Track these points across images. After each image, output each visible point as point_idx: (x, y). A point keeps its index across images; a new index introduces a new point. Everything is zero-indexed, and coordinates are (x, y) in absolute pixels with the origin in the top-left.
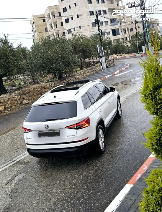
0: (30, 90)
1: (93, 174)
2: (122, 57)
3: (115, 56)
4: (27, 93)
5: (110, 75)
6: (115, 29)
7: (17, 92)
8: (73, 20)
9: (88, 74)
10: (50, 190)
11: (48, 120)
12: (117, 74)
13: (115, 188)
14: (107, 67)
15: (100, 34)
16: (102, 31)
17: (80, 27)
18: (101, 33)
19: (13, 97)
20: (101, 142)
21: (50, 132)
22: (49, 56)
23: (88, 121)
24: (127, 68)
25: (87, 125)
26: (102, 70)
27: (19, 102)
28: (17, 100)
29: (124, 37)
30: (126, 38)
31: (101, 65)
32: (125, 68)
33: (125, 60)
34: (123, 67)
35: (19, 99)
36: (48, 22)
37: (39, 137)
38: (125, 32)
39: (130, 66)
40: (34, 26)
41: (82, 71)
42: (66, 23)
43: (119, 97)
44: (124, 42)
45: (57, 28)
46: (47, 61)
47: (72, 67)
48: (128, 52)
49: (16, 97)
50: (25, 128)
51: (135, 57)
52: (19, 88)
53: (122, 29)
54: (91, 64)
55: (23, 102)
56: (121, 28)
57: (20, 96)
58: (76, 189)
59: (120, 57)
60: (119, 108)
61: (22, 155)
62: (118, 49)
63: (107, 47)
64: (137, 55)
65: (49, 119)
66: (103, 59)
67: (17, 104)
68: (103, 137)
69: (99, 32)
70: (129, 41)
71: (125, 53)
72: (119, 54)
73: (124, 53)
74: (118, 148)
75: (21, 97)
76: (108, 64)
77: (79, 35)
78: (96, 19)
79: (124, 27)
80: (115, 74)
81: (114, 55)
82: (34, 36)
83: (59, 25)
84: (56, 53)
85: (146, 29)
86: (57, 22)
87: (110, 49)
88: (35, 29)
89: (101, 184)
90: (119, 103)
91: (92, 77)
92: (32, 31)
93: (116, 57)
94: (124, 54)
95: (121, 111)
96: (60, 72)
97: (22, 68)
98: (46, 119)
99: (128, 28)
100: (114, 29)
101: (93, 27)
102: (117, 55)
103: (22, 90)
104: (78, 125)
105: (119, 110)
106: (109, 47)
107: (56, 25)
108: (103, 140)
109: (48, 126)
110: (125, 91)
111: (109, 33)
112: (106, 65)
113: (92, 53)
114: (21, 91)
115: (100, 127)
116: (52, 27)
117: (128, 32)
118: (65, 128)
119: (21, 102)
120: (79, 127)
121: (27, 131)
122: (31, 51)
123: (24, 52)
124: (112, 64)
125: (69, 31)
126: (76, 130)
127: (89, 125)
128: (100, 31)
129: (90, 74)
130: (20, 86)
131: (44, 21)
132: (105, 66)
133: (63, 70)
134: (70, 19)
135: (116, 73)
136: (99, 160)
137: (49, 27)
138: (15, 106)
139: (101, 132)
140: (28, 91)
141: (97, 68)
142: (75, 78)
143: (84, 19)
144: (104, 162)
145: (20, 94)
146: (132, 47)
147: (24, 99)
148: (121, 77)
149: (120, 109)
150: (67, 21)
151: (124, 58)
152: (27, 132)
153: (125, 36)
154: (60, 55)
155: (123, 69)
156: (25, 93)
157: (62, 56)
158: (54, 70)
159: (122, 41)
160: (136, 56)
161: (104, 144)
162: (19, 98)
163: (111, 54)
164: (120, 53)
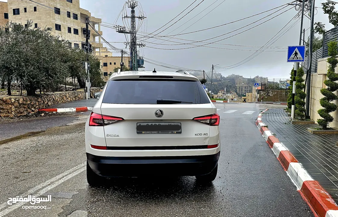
9: (69, 98)
14: (91, 97)
15: (87, 49)
18: (90, 49)
21: (162, 124)
26: (87, 99)
31: (87, 91)
37: (138, 133)
65: (164, 100)
66: (89, 84)
69: (87, 46)
76: (92, 93)
85: (135, 64)
91: (74, 103)
104: (212, 117)
109: (162, 113)
112: (90, 94)
120: (212, 121)
126: (209, 126)
128: (89, 45)
129: (72, 99)
141: (81, 95)
142: (53, 99)
152: (106, 124)
158: (30, 76)
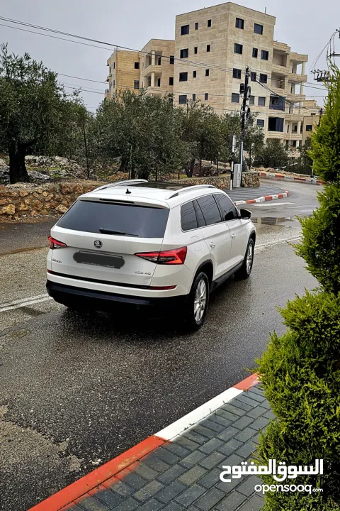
0: (76, 187)
1: (169, 359)
2: (276, 176)
3: (263, 170)
4: (68, 193)
5: (244, 202)
6: (276, 118)
7: (48, 184)
8: (195, 79)
10: (74, 369)
11: (103, 232)
12: (259, 203)
13: (205, 393)
14: (242, 186)
15: (244, 115)
16: (249, 110)
17: (206, 95)
18: (247, 115)
19: (39, 194)
20: (198, 305)
22: (132, 129)
23: (182, 254)
24: (281, 197)
25: (179, 261)
26: (231, 189)
27: (48, 206)
28: (43, 201)
29: (291, 139)
30: (295, 142)
31: (232, 178)
32: (277, 196)
33: (282, 183)
34: (275, 194)
35: (49, 201)
36: (144, 71)
38: (295, 130)
39: (288, 195)
40: (114, 72)
41: (189, 179)
42: (180, 81)
43: (253, 236)
44: (287, 147)
45: (159, 85)
46: (125, 140)
47: (172, 163)
48: (291, 170)
49: (45, 194)
50: (54, 239)
51: (303, 181)
52: (56, 179)
53: (289, 122)
54: (211, 173)
55: (57, 208)
56: (288, 119)
57: (52, 195)
58: (128, 377)
59: (274, 174)
60: (248, 258)
61: (31, 298)
62: (272, 158)
63: (253, 145)
64: (309, 179)
66: (239, 167)
67: (43, 208)
68: (205, 298)
69: (244, 110)
70: (298, 148)
71: (285, 170)
72: (272, 169)
73: (282, 169)
74: (228, 328)
75: (54, 196)
76: (245, 179)
77: (203, 106)
78: (244, 82)
79: (296, 119)
80: (254, 202)
81: (262, 168)
82: (108, 92)
83: (165, 82)
84: (146, 127)
86: (162, 75)
87: (257, 150)
88: (114, 78)
89: (180, 379)
90: (251, 248)
92: (108, 80)
93: (264, 172)
94: (283, 172)
95: (251, 264)
96: (146, 168)
97: (71, 140)
98: (102, 228)
99: (302, 124)
100: (274, 116)
101: (232, 101)
102: (268, 169)
103: (60, 185)
104: (161, 255)
105: (248, 261)
106: (255, 147)
107: (159, 80)
108: (203, 303)
109: (100, 243)
110: (267, 235)
111: (261, 122)
112: (242, 180)
113: (220, 149)
114: (56, 186)
115: (203, 275)
116: (150, 82)
117: (301, 131)
118: (135, 254)
119: (52, 208)
120: (162, 259)
121: (56, 244)
122: (95, 116)
123: (82, 115)
124: (254, 183)
125: (183, 99)
126: (155, 264)
127: (183, 263)
128: (246, 109)
130: (57, 176)
131: (137, 65)
132: (239, 182)
133: (152, 166)
134: (190, 75)
135: (257, 200)
136: (184, 340)
137: (143, 81)
138: (38, 211)
139: (202, 286)
140: (71, 188)
143: (218, 82)
144: (195, 345)
145: (53, 191)
146: (302, 162)
147: (59, 202)
148: (265, 210)
149: (250, 261)
150: (183, 77)
151: (280, 178)
152: (55, 248)
153: (292, 137)
154: (154, 133)
155: (273, 196)
156: (64, 191)
157: (157, 137)
159: (284, 145)
160: (305, 180)
161: (202, 312)
162: (50, 198)
163: (257, 165)
164: (275, 166)
